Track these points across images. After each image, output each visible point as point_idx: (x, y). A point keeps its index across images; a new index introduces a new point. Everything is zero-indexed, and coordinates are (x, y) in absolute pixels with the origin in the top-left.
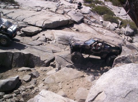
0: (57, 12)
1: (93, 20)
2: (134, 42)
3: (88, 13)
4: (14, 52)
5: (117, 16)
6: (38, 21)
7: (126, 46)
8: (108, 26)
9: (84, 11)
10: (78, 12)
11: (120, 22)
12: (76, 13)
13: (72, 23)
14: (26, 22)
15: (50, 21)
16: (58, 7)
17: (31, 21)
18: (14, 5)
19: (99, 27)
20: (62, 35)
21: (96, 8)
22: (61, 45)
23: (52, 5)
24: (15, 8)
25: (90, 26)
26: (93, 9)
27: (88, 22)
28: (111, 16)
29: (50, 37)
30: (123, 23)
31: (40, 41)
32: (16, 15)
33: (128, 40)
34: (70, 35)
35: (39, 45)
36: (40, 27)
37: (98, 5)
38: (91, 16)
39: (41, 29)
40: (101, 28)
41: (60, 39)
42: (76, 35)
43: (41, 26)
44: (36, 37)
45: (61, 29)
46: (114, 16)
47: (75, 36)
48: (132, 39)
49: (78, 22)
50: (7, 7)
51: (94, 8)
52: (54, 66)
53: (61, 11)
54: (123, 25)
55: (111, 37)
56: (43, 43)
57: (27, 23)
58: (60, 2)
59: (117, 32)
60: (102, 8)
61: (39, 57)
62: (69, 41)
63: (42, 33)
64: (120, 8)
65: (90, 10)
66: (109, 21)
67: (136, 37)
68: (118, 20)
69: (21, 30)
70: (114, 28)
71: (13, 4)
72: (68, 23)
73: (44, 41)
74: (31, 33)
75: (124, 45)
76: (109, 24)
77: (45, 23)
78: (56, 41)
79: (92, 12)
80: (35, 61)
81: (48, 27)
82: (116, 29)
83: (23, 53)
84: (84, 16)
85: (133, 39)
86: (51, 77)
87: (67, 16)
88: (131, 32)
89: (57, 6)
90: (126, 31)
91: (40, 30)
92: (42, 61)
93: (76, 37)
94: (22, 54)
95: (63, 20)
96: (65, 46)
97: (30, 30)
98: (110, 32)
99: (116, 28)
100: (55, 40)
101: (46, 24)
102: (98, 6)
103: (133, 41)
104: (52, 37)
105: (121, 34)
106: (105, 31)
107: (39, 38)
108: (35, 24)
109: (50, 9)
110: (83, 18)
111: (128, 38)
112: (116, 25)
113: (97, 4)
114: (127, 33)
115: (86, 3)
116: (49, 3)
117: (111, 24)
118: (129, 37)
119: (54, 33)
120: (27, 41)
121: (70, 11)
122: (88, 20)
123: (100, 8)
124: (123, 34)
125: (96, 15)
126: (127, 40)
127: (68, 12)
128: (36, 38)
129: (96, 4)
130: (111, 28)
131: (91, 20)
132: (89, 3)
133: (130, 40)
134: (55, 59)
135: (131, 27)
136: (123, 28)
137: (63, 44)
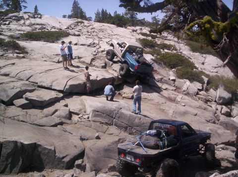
0: (93, 63)
1: (157, 77)
2: (234, 115)
4: (4, 140)
5: (199, 69)
6: (57, 80)
7: (220, 125)
8: (185, 88)
11: (206, 80)
13: (120, 82)
14: (34, 81)
15: (78, 79)
16: (96, 55)
17: (44, 80)
18: (18, 51)
19: (169, 89)
20: (100, 105)
21: (163, 56)
22: (98, 124)
23: (85, 52)
24: (18, 57)
26: (157, 58)
28: (190, 70)
29: (78, 110)
30: (211, 83)
31: (59, 117)
32: (17, 69)
33: (223, 112)
34: (115, 105)
35: (55, 125)
36: (60, 91)
37: (166, 51)
39: (61, 95)
40: (173, 92)
41: (97, 113)
42: (126, 105)
43: (61, 89)
44: (51, 109)
46: (194, 70)
47: (124, 107)
48: (229, 111)
50: (5, 55)
51: (159, 57)
52: (82, 168)
53: (100, 61)
54: (211, 84)
55: (191, 106)
56: (64, 120)
57: (37, 83)
58: (100, 47)
59: (202, 98)
60: (173, 56)
61: (53, 149)
62: (112, 117)
63: (63, 103)
64: (204, 55)
65: (152, 59)
66: (187, 79)
67: (237, 107)
68: (203, 77)
69: (24, 96)
70: (196, 90)
71: (16, 51)
73: (65, 118)
74: (42, 102)
75: (217, 122)
76: (186, 84)
77: (70, 83)
78: (88, 118)
79: (156, 63)
80: (44, 157)
81: (74, 91)
82: (200, 93)
83: (21, 143)
85: (231, 110)
87: (111, 71)
88: (227, 97)
89: (95, 53)
90: (218, 97)
91: (59, 96)
92: (59, 158)
93: (127, 110)
94: (19, 144)
95: (103, 77)
96: (106, 127)
97: (41, 96)
98: (190, 99)
99: (200, 90)
100: (87, 116)
101: (71, 86)
102: (166, 53)
103: (232, 114)
104: (81, 110)
105: (209, 101)
106: (180, 96)
107: (56, 111)
108: (51, 86)
109: (82, 60)
111: (222, 108)
112: (198, 85)
113: (164, 50)
114: (219, 100)
115: (144, 48)
116: (80, 48)
117: (191, 85)
118: (224, 107)
119: (85, 102)
120: (33, 118)
124: (213, 102)
125: (163, 68)
126: (221, 112)
127: (112, 64)
128: (51, 113)
129: (162, 50)
130: (191, 91)
132: (150, 48)
133: (227, 112)
134: (85, 154)
135: (227, 89)
136: (212, 90)
137: (101, 123)
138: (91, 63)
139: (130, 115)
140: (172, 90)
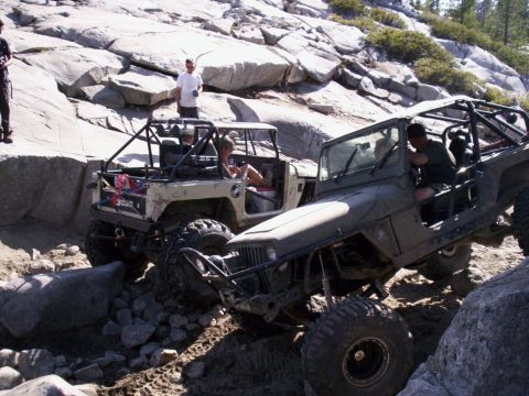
0: (237, 33)
3: (357, 51)
9: (341, 40)
10: (316, 40)
12: (310, 45)
13: (298, 79)
25: (368, 100)
27: (359, 81)
38: (368, 62)
49: (320, 78)
53: (250, 31)
57: (130, 56)
64: (464, 46)
68: (475, 84)
72: (284, 78)
74: (148, 96)
84: (341, 59)
101: (206, 70)
110: (340, 67)
121: (286, 35)
122: (358, 76)
131: (371, 73)
138: (232, 32)
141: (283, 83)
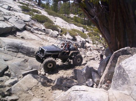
1: (35, 27)
3: (29, 21)
5: (56, 24)
8: (50, 34)
9: (25, 18)
10: (18, 19)
12: (17, 20)
19: (42, 34)
20: (10, 42)
21: (36, 16)
22: (11, 52)
25: (33, 34)
27: (30, 29)
28: (51, 24)
30: (63, 31)
34: (19, 42)
38: (32, 24)
40: (45, 36)
41: (9, 46)
45: (5, 37)
46: (53, 24)
47: (23, 43)
49: (21, 29)
51: (33, 16)
52: (9, 75)
53: (1, 17)
60: (42, 17)
65: (30, 18)
66: (50, 29)
70: (56, 35)
72: (11, 30)
76: (51, 32)
78: (4, 49)
79: (33, 20)
84: (26, 24)
86: (17, 85)
87: (9, 23)
88: (71, 38)
90: (67, 38)
95: (6, 26)
96: (16, 54)
98: (54, 39)
99: (58, 35)
106: (49, 38)
110: (25, 26)
112: (57, 33)
115: (24, 11)
117: (53, 32)
121: (10, 18)
122: (30, 28)
123: (40, 17)
125: (37, 23)
127: (8, 19)
129: (34, 13)
130: (53, 35)
131: (33, 27)
132: (27, 11)
134: (9, 68)
135: (71, 34)
136: (63, 35)
137: (13, 52)
139: (28, 47)
140: (44, 35)
141: (11, 32)
